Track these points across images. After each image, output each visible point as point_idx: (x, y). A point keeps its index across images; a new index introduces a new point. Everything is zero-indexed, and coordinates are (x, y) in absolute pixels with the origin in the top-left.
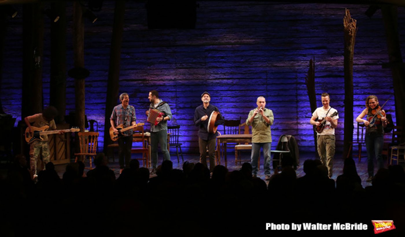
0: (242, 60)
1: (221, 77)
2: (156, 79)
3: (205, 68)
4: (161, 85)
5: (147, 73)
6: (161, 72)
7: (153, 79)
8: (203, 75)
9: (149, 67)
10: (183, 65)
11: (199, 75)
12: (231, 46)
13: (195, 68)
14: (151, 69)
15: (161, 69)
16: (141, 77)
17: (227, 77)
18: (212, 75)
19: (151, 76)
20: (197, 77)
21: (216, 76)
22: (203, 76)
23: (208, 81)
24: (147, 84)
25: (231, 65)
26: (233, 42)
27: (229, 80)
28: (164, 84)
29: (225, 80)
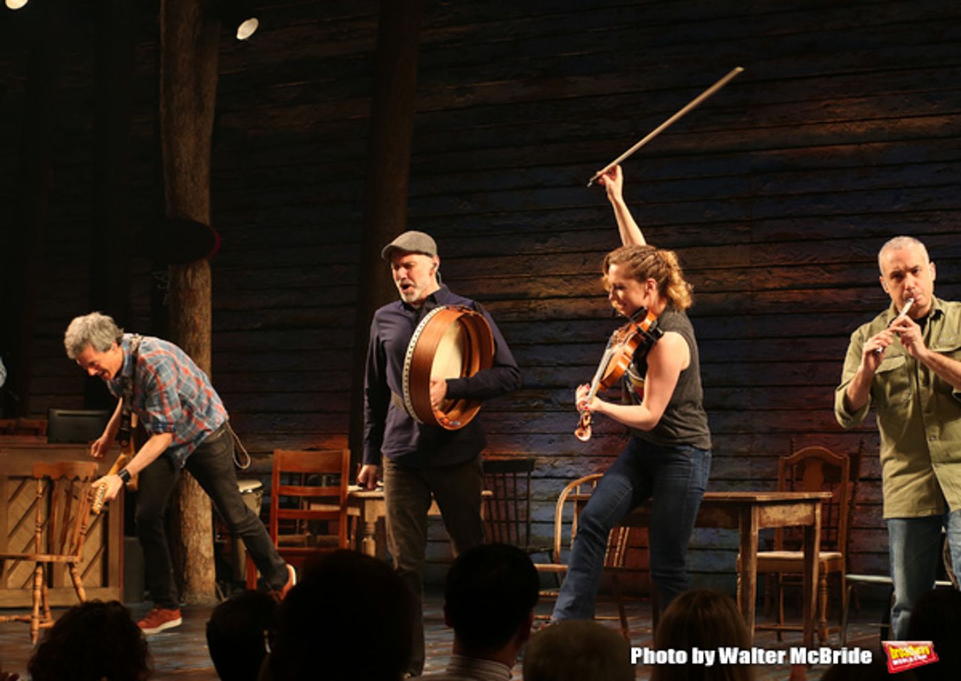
0: (896, 207)
1: (811, 281)
2: (565, 293)
3: (750, 243)
4: (581, 318)
5: (531, 268)
6: (584, 264)
7: (552, 291)
8: (744, 270)
9: (538, 246)
10: (666, 235)
11: (726, 275)
12: (851, 148)
13: (712, 245)
14: (546, 254)
15: (584, 252)
16: (512, 285)
17: (835, 279)
18: (778, 272)
19: (546, 280)
20: (720, 283)
21: (792, 274)
22: (741, 277)
23: (760, 295)
24: (532, 314)
25: (852, 227)
26: (860, 130)
27: (842, 292)
28: (595, 311)
29: (827, 292)
